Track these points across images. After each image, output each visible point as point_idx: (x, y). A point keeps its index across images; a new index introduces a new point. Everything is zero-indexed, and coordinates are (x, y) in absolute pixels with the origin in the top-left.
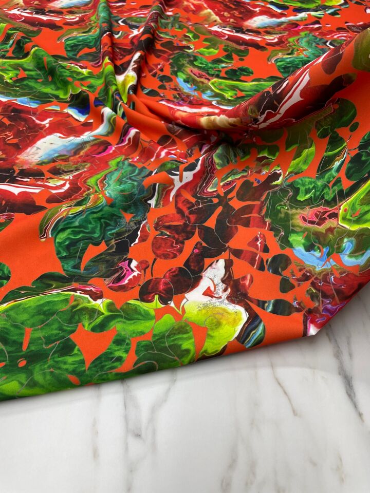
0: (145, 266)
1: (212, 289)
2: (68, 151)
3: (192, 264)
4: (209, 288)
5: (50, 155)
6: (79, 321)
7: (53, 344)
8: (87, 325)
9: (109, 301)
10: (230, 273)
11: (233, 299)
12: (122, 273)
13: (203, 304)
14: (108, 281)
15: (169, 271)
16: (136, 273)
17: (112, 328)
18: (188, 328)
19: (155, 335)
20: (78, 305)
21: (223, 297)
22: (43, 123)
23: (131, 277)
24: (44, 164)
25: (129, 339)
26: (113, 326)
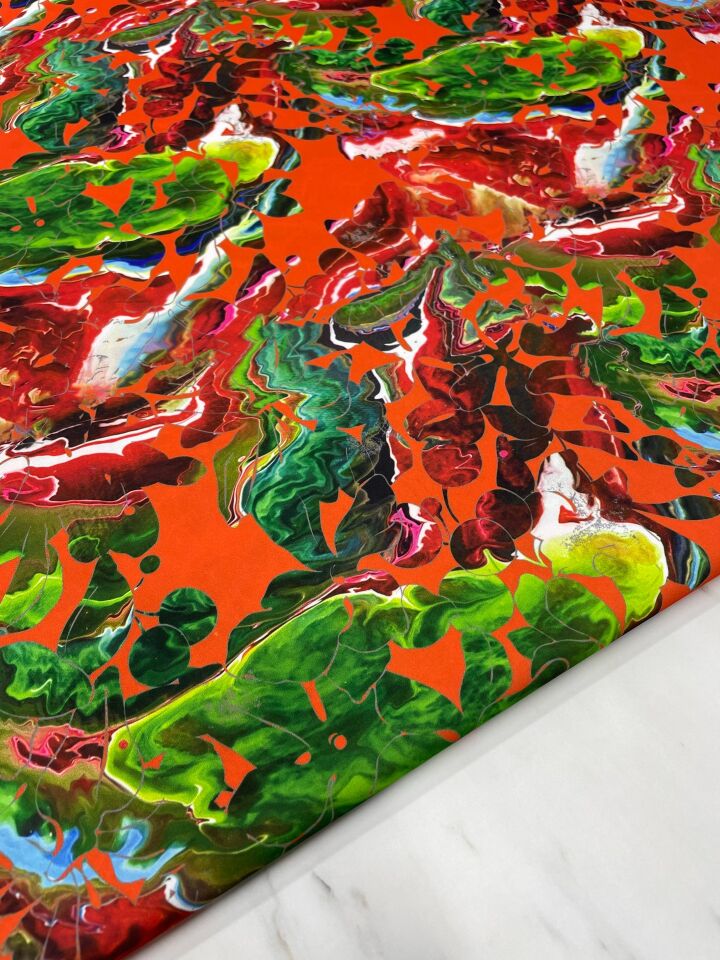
0: (435, 509)
1: (569, 507)
2: (159, 343)
3: (511, 479)
4: (562, 509)
5: (131, 361)
6: (385, 639)
7: (368, 692)
8: (403, 641)
9: (412, 587)
10: (581, 472)
11: (614, 513)
12: (404, 533)
13: (571, 538)
14: (388, 555)
15: (480, 502)
16: (427, 526)
17: (447, 630)
18: (575, 586)
19: (528, 616)
20: (364, 614)
21: (594, 515)
22: (79, 306)
23: (422, 535)
24: (131, 382)
25: (488, 636)
26: (448, 625)
